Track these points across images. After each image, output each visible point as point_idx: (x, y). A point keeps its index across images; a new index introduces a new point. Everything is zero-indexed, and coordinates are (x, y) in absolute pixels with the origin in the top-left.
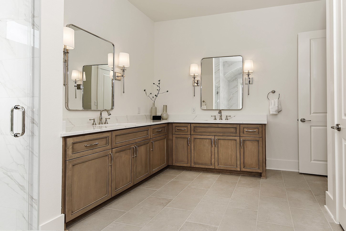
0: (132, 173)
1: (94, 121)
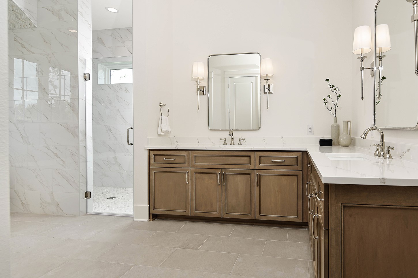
0: (220, 203)
1: (225, 141)
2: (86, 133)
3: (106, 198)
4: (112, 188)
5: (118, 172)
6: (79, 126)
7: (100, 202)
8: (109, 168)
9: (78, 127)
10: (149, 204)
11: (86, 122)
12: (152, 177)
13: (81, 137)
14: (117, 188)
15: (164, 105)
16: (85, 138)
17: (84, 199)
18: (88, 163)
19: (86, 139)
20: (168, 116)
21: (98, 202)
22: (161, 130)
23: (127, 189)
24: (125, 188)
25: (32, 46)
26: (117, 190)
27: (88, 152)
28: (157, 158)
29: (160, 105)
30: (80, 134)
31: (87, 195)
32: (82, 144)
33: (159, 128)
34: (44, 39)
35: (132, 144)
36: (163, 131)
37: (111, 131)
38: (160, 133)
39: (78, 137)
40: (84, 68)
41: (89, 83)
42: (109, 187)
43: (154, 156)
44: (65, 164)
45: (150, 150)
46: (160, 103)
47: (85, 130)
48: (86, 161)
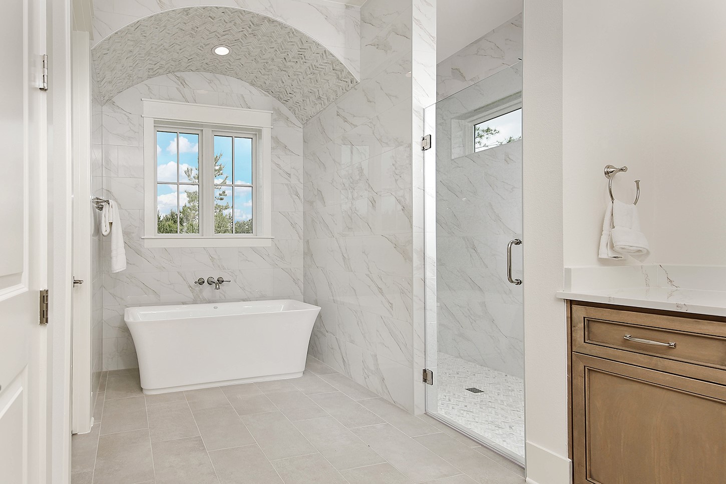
2: (424, 254)
3: (464, 388)
4: (477, 366)
5: (490, 336)
6: (412, 240)
7: (452, 394)
8: (472, 323)
9: (411, 242)
10: (572, 455)
11: (424, 232)
12: (579, 382)
13: (416, 261)
14: (487, 368)
15: (622, 170)
16: (423, 263)
17: (422, 384)
18: (428, 313)
19: (424, 265)
20: (635, 203)
21: (449, 392)
22: (612, 247)
23: (508, 376)
24: (504, 374)
25: (354, 116)
26: (486, 374)
27: (427, 289)
28: (595, 328)
29: (607, 173)
30: (414, 254)
31: (427, 376)
32: (417, 275)
33: (604, 239)
34: (367, 98)
35: (519, 282)
36: (617, 248)
37: (474, 248)
38: (605, 253)
39: (411, 260)
40: (423, 126)
41: (431, 154)
42: (471, 363)
43: (589, 322)
44: (392, 309)
45: (571, 303)
46: (608, 167)
47: (423, 248)
48: (425, 308)
